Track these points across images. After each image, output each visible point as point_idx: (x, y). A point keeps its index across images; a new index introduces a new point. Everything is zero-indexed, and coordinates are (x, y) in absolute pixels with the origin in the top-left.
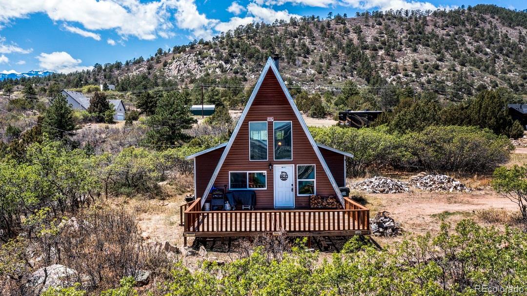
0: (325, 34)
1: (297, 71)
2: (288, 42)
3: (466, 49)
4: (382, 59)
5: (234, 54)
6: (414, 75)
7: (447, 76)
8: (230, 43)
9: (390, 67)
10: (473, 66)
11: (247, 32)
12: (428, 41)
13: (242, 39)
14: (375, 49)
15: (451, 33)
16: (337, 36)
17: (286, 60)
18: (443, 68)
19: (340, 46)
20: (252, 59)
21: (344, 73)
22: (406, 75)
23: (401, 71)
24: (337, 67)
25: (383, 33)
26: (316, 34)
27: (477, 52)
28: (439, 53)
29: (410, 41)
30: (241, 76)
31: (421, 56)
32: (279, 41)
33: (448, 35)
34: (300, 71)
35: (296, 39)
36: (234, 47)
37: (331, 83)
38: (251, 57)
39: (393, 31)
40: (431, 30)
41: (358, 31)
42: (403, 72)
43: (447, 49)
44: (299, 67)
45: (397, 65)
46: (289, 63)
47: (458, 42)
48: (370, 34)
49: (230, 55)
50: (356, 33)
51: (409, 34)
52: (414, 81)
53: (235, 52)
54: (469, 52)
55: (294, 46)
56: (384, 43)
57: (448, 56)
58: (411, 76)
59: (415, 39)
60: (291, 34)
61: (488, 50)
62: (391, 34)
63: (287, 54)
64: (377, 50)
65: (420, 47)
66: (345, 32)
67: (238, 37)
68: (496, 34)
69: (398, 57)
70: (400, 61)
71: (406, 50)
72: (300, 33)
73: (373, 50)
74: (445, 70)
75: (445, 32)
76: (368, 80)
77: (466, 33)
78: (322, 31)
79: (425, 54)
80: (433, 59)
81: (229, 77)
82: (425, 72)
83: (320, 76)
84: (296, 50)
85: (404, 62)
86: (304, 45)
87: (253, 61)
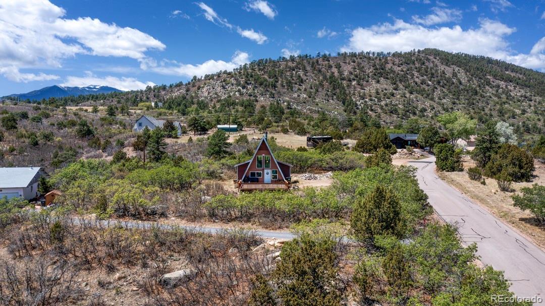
0: (315, 68)
1: (294, 96)
2: (288, 74)
3: (414, 81)
4: (355, 88)
5: (249, 82)
6: (376, 100)
7: (399, 101)
8: (246, 73)
9: (359, 94)
10: (419, 94)
11: (259, 65)
12: (387, 75)
13: (254, 70)
14: (350, 81)
15: (404, 69)
16: (323, 69)
17: (286, 87)
18: (397, 95)
19: (325, 78)
20: (262, 86)
21: (327, 98)
22: (371, 100)
23: (368, 96)
24: (322, 93)
25: (356, 69)
26: (308, 68)
27: (422, 84)
28: (395, 84)
29: (375, 75)
30: (254, 98)
31: (382, 86)
32: (282, 72)
33: (402, 71)
34: (295, 95)
35: (293, 72)
36: (249, 76)
37: (317, 105)
38: (261, 84)
39: (363, 67)
40: (390, 67)
41: (338, 67)
42: (369, 98)
43: (401, 81)
44: (295, 92)
45: (364, 92)
46: (288, 89)
47: (409, 76)
48: (347, 69)
49: (246, 82)
50: (336, 68)
51: (375, 70)
52: (376, 104)
53: (249, 80)
54: (416, 84)
55: (292, 77)
56: (356, 76)
57: (401, 86)
58: (374, 100)
59: (378, 73)
60: (290, 68)
61: (430, 82)
62: (362, 69)
63: (287, 83)
64: (351, 81)
65: (382, 79)
66: (329, 68)
67: (252, 69)
68: (436, 71)
69: (366, 87)
70: (367, 89)
71: (371, 81)
72: (297, 67)
73: (348, 81)
74: (398, 97)
75: (400, 69)
76: (344, 103)
77: (415, 70)
78: (312, 66)
79: (385, 85)
80: (391, 89)
81: (245, 99)
82: (384, 98)
83: (310, 99)
84: (293, 80)
85: (370, 90)
86: (300, 76)
87: (262, 88)
